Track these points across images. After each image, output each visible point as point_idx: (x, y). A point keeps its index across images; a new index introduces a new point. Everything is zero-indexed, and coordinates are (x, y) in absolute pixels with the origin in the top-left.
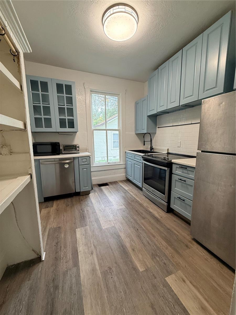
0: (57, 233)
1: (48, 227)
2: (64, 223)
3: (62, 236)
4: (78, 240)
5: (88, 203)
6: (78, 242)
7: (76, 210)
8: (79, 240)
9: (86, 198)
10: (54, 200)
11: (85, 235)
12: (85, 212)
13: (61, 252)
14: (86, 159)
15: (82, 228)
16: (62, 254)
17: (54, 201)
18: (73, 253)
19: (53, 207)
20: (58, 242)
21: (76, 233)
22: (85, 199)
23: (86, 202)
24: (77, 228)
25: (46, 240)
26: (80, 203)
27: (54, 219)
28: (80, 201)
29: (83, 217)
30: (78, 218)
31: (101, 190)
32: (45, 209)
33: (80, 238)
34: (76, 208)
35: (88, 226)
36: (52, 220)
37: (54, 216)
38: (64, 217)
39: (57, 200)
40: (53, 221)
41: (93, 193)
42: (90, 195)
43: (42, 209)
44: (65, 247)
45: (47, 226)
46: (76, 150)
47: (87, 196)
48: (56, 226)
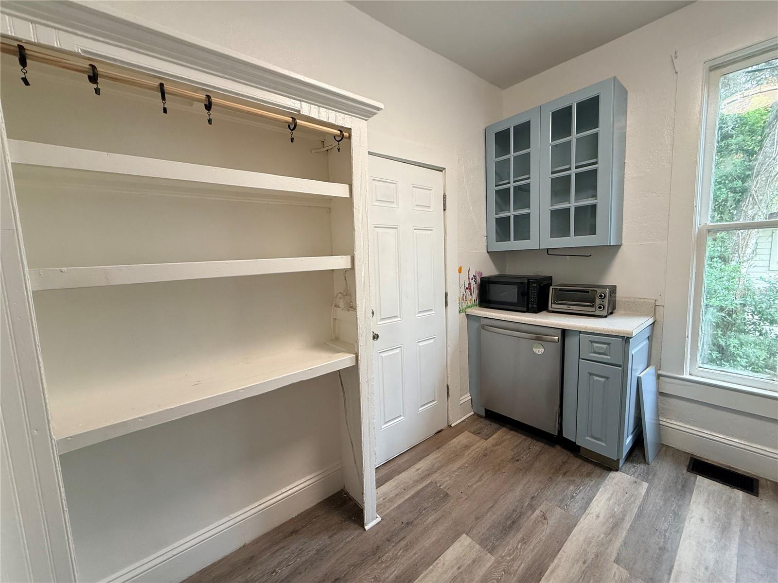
0: (430, 504)
1: (435, 477)
2: (463, 495)
3: (430, 519)
4: (437, 564)
5: (573, 497)
6: (431, 567)
7: (521, 487)
8: (439, 565)
9: (589, 475)
10: (504, 426)
11: (460, 570)
12: (533, 512)
13: (393, 547)
14: (609, 344)
15: (478, 546)
16: (390, 554)
17: (504, 429)
18: (400, 577)
19: (486, 440)
20: (412, 522)
21: (453, 542)
22: (581, 475)
23: (572, 488)
24: (467, 534)
25: (407, 497)
26: (551, 478)
27: (458, 469)
28: (559, 471)
29: (513, 523)
30: (499, 513)
31: (684, 491)
32: (471, 434)
33: (447, 564)
34: (524, 482)
35: (493, 558)
36: (454, 469)
37: (465, 463)
38: (478, 481)
39: (511, 429)
40: (454, 472)
41: (633, 478)
42: (613, 474)
43: (467, 430)
44: (407, 548)
45: (436, 471)
46: (593, 306)
47: (598, 471)
48: (445, 488)
